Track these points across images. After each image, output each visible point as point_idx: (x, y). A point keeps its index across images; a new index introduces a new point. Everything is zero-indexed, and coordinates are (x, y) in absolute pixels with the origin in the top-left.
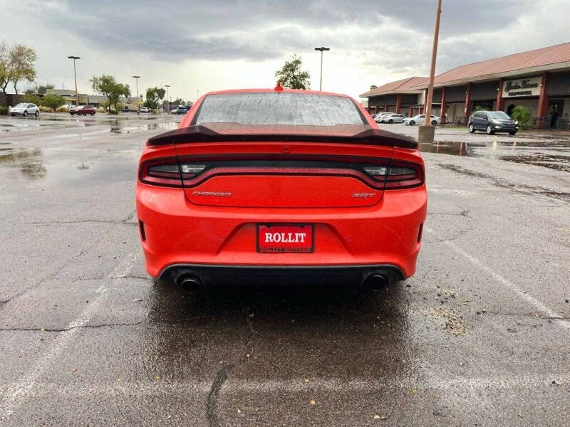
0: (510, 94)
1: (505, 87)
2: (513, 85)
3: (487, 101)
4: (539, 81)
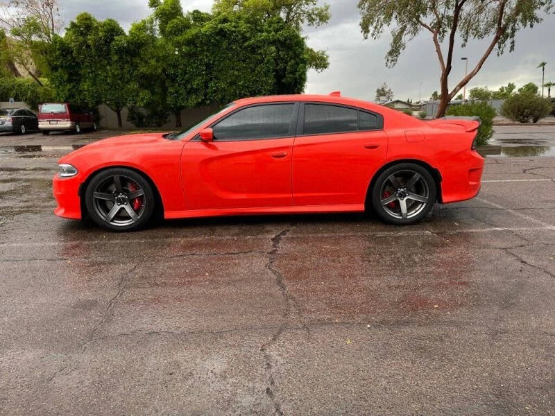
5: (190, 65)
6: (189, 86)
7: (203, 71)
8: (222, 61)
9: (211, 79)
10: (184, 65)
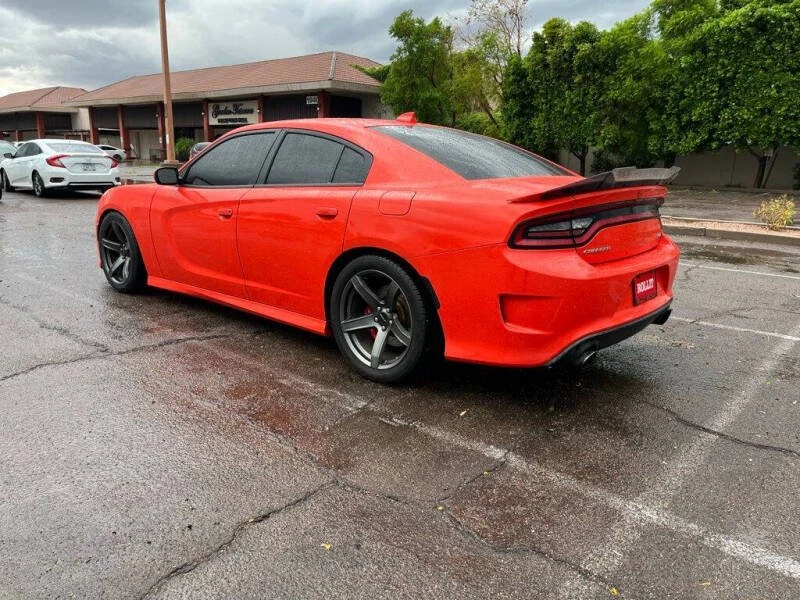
0: (219, 121)
1: (211, 111)
2: (222, 108)
3: (187, 128)
4: (254, 106)
5: (692, 83)
6: (685, 118)
7: (713, 92)
8: (752, 72)
9: (726, 105)
10: (682, 83)
